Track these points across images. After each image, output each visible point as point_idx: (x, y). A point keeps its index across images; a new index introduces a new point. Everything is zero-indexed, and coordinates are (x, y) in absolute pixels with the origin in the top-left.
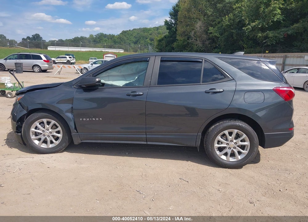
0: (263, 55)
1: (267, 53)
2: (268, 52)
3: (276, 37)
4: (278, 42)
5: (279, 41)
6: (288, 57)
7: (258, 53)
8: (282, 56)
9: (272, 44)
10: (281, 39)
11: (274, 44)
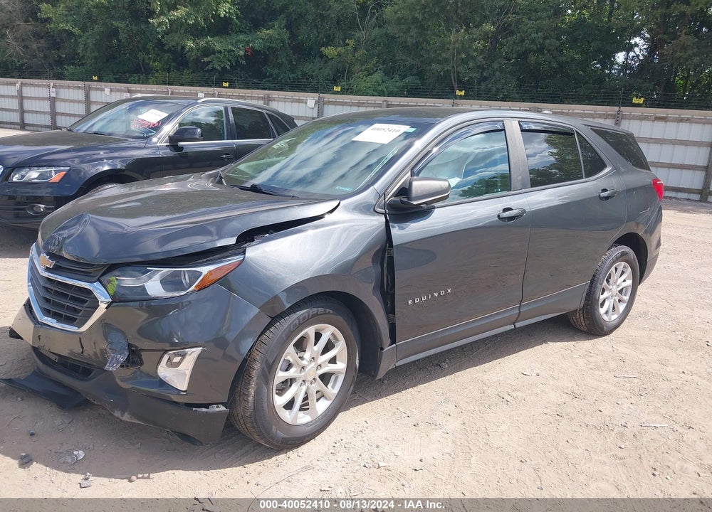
0: (217, 90)
1: (226, 87)
2: (227, 84)
3: (230, 51)
4: (234, 64)
5: (237, 62)
6: (274, 99)
7: (188, 85)
8: (259, 97)
9: (224, 69)
10: (239, 58)
11: (228, 67)
